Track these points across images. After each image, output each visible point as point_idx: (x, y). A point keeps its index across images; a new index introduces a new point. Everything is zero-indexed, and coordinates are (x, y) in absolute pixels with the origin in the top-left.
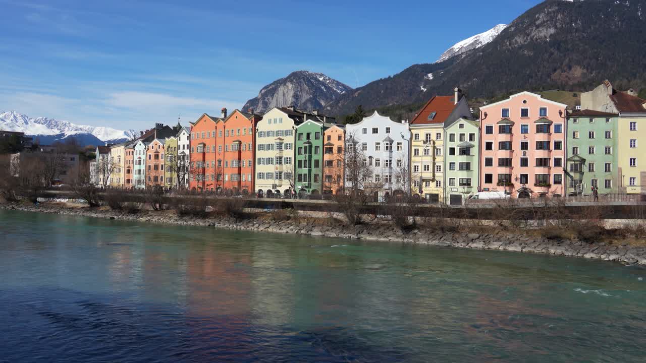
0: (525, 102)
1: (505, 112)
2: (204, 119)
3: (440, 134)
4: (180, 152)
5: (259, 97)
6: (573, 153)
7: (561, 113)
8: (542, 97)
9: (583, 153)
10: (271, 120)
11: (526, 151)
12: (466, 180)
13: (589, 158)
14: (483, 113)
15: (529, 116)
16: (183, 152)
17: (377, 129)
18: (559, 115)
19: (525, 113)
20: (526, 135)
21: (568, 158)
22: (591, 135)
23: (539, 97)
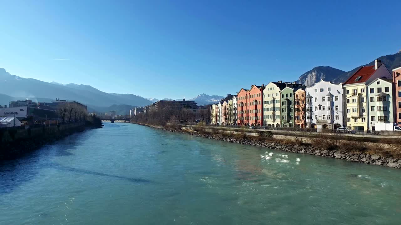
2: (241, 91)
3: (363, 89)
4: (233, 106)
10: (269, 88)
12: (383, 117)
14: (396, 73)
16: (235, 107)
17: (323, 89)
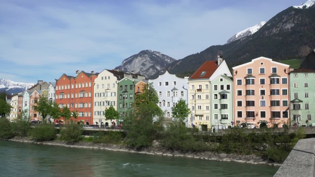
0: (262, 64)
1: (250, 71)
3: (208, 85)
4: (49, 98)
5: (122, 65)
6: (295, 97)
7: (285, 71)
8: (273, 60)
9: (301, 97)
10: (103, 77)
11: (263, 96)
12: (224, 115)
13: (305, 100)
14: (235, 71)
15: (265, 73)
16: (51, 98)
17: (168, 83)
18: (284, 72)
19: (262, 71)
20: (263, 85)
21: (291, 100)
22: (306, 85)
23: (271, 60)
